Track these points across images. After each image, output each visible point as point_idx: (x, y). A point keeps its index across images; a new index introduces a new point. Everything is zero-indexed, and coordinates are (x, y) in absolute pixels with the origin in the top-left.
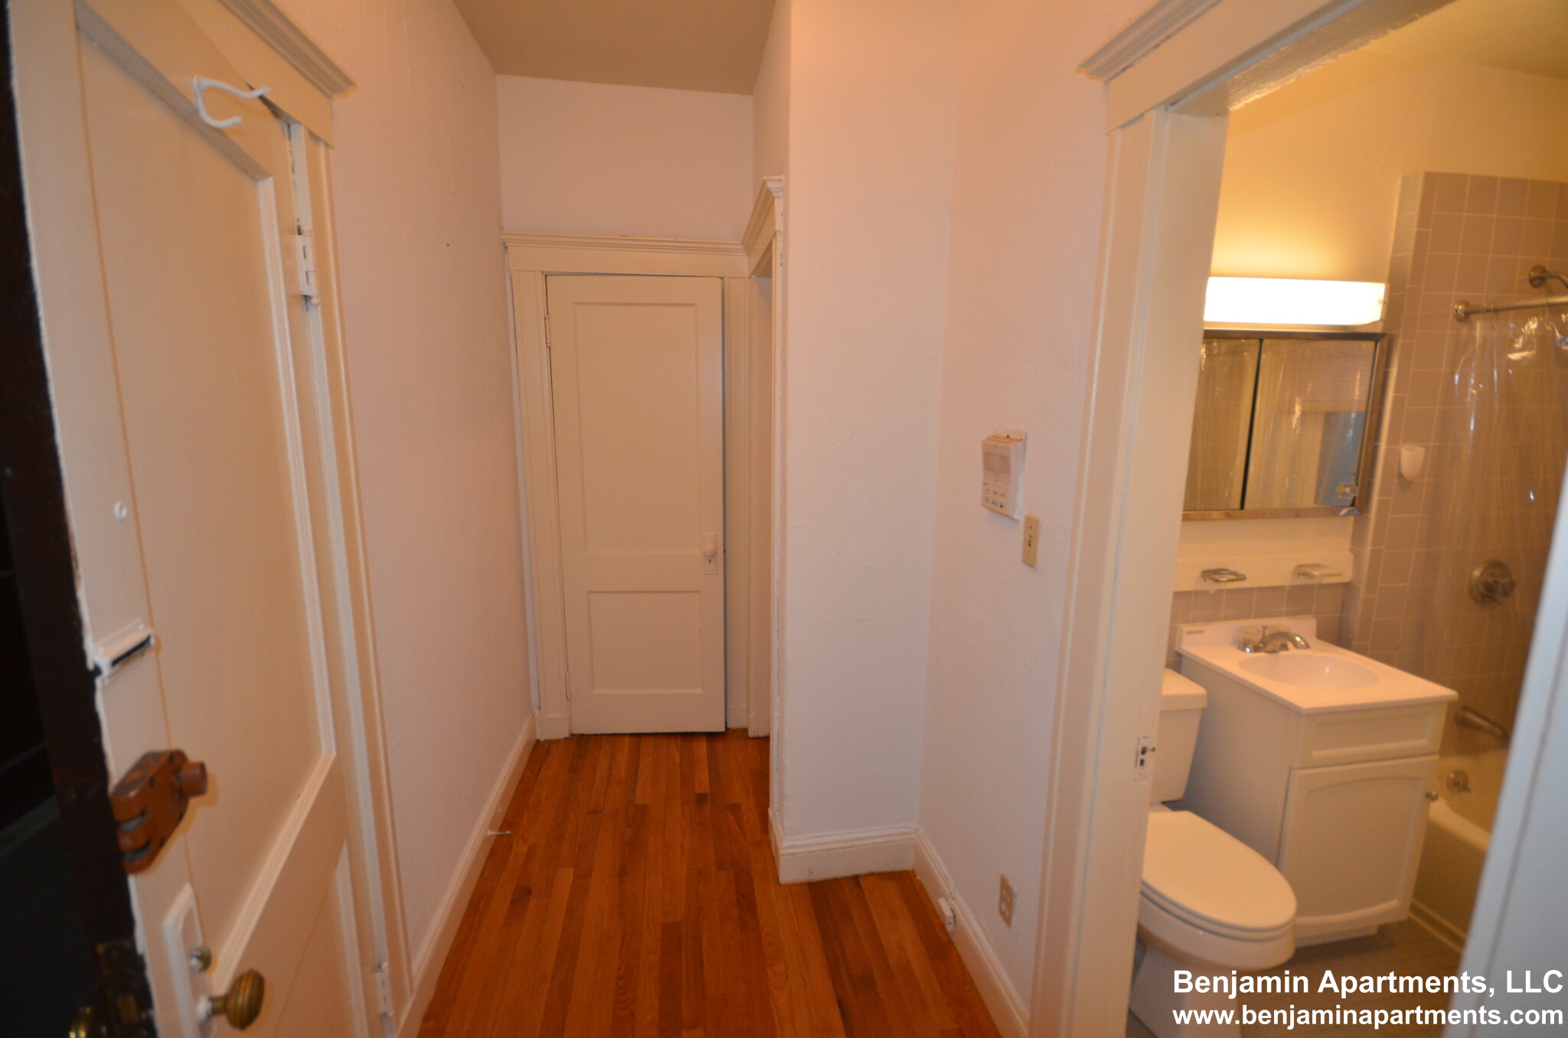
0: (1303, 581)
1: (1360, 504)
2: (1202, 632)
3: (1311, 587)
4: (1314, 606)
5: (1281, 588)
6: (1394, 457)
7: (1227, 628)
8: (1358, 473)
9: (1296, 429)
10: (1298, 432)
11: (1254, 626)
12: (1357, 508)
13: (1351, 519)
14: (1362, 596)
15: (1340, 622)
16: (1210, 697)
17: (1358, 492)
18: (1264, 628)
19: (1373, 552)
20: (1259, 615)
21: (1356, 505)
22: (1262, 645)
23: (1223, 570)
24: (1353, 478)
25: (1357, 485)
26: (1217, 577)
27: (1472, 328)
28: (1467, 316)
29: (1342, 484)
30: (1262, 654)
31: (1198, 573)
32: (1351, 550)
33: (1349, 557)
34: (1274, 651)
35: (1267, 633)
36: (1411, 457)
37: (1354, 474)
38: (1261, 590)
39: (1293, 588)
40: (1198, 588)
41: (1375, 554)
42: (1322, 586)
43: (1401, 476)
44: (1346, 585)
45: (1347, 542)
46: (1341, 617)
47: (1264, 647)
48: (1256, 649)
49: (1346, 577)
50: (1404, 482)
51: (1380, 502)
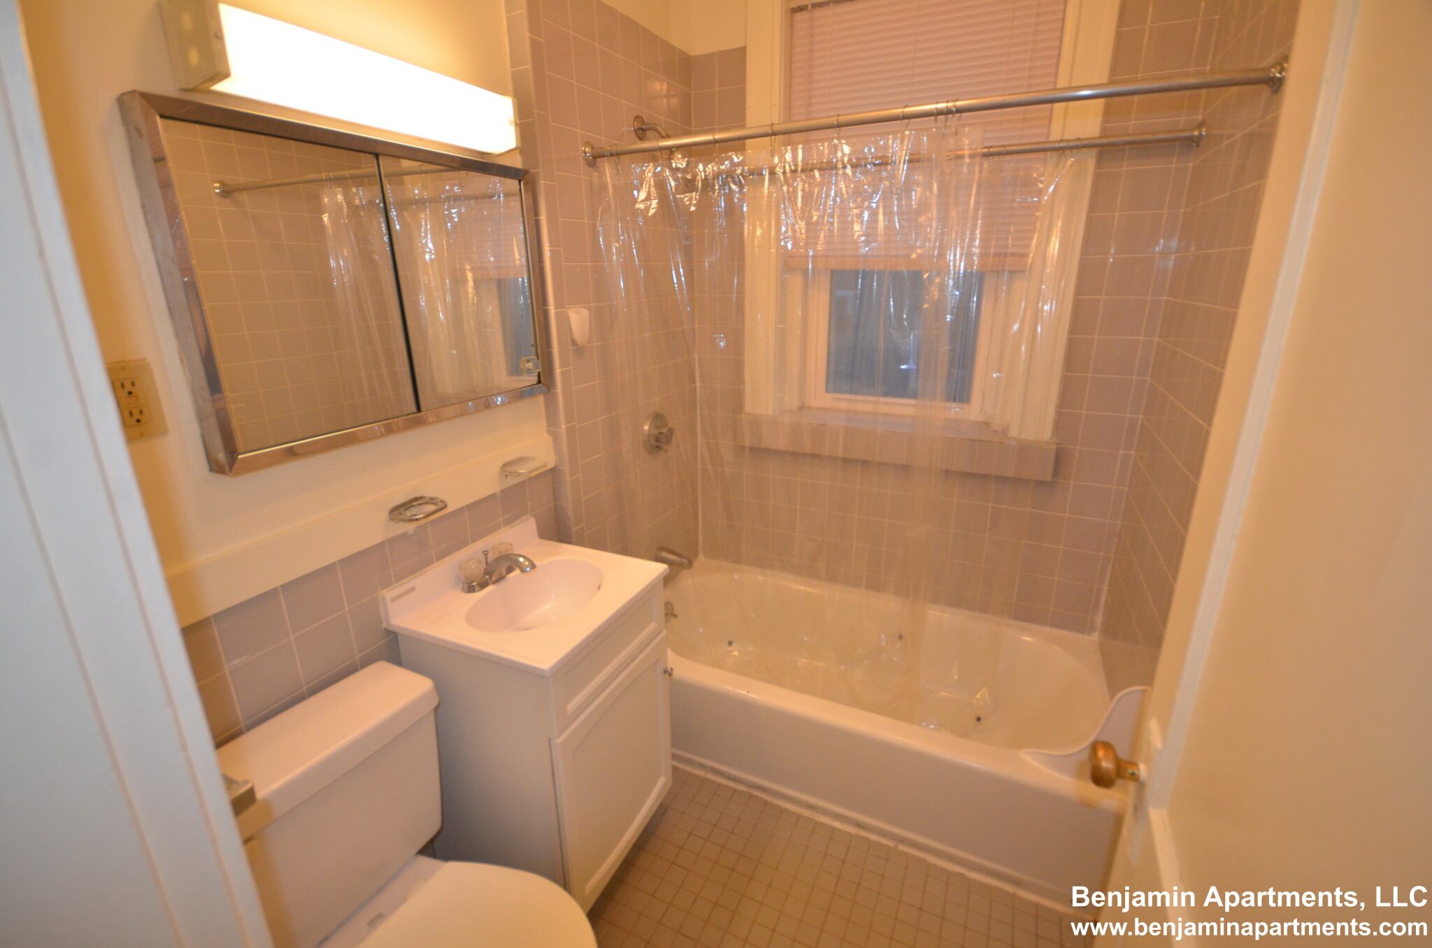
0: (512, 481)
1: (545, 380)
2: (413, 589)
3: (522, 483)
4: (529, 504)
5: (493, 496)
6: (564, 321)
7: (442, 571)
8: (536, 344)
9: (473, 299)
10: (475, 301)
11: (471, 555)
12: (543, 384)
13: (541, 399)
14: (568, 479)
15: (556, 511)
16: (440, 688)
17: (540, 367)
18: (486, 553)
19: (567, 429)
20: (476, 538)
21: (542, 382)
22: (487, 577)
23: (416, 499)
24: (533, 350)
25: (538, 359)
26: (408, 513)
27: (602, 174)
28: (595, 158)
29: (524, 359)
30: (490, 588)
31: (385, 515)
32: (549, 432)
33: (547, 439)
34: (501, 578)
35: (491, 558)
36: (578, 320)
37: (532, 346)
38: (470, 506)
39: (503, 491)
40: (390, 535)
41: (570, 431)
42: (531, 479)
43: (574, 343)
44: (553, 470)
45: (542, 424)
46: (555, 505)
47: (491, 578)
48: (483, 585)
49: (551, 465)
50: (579, 350)
51: (562, 373)
